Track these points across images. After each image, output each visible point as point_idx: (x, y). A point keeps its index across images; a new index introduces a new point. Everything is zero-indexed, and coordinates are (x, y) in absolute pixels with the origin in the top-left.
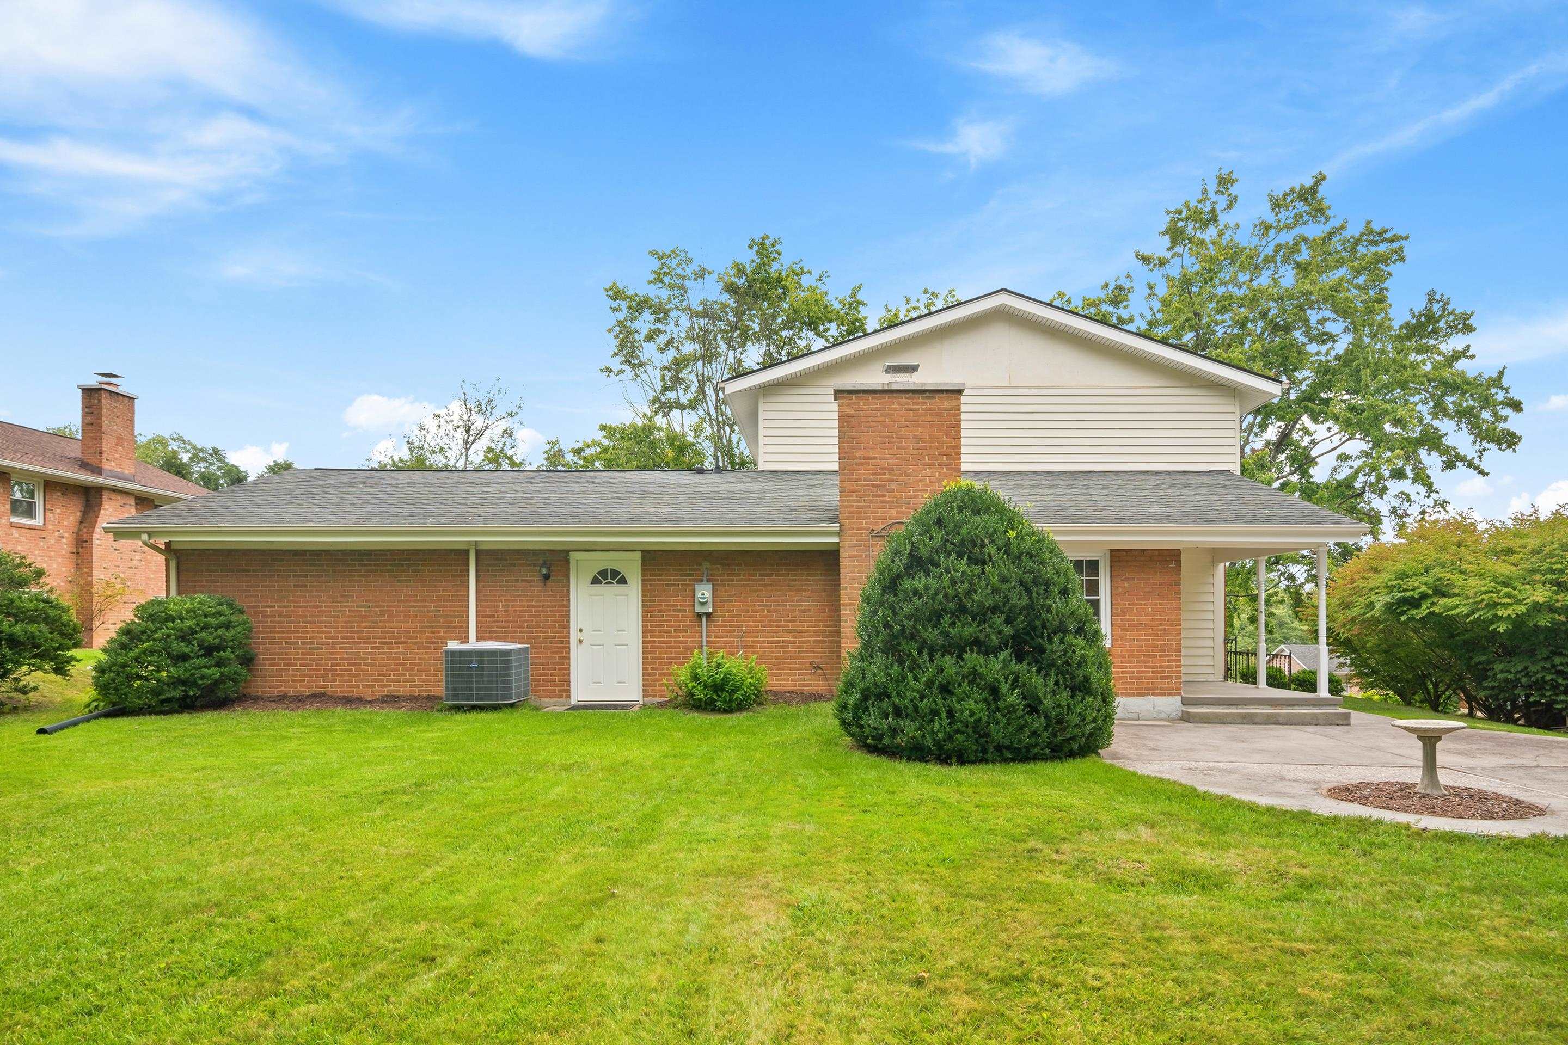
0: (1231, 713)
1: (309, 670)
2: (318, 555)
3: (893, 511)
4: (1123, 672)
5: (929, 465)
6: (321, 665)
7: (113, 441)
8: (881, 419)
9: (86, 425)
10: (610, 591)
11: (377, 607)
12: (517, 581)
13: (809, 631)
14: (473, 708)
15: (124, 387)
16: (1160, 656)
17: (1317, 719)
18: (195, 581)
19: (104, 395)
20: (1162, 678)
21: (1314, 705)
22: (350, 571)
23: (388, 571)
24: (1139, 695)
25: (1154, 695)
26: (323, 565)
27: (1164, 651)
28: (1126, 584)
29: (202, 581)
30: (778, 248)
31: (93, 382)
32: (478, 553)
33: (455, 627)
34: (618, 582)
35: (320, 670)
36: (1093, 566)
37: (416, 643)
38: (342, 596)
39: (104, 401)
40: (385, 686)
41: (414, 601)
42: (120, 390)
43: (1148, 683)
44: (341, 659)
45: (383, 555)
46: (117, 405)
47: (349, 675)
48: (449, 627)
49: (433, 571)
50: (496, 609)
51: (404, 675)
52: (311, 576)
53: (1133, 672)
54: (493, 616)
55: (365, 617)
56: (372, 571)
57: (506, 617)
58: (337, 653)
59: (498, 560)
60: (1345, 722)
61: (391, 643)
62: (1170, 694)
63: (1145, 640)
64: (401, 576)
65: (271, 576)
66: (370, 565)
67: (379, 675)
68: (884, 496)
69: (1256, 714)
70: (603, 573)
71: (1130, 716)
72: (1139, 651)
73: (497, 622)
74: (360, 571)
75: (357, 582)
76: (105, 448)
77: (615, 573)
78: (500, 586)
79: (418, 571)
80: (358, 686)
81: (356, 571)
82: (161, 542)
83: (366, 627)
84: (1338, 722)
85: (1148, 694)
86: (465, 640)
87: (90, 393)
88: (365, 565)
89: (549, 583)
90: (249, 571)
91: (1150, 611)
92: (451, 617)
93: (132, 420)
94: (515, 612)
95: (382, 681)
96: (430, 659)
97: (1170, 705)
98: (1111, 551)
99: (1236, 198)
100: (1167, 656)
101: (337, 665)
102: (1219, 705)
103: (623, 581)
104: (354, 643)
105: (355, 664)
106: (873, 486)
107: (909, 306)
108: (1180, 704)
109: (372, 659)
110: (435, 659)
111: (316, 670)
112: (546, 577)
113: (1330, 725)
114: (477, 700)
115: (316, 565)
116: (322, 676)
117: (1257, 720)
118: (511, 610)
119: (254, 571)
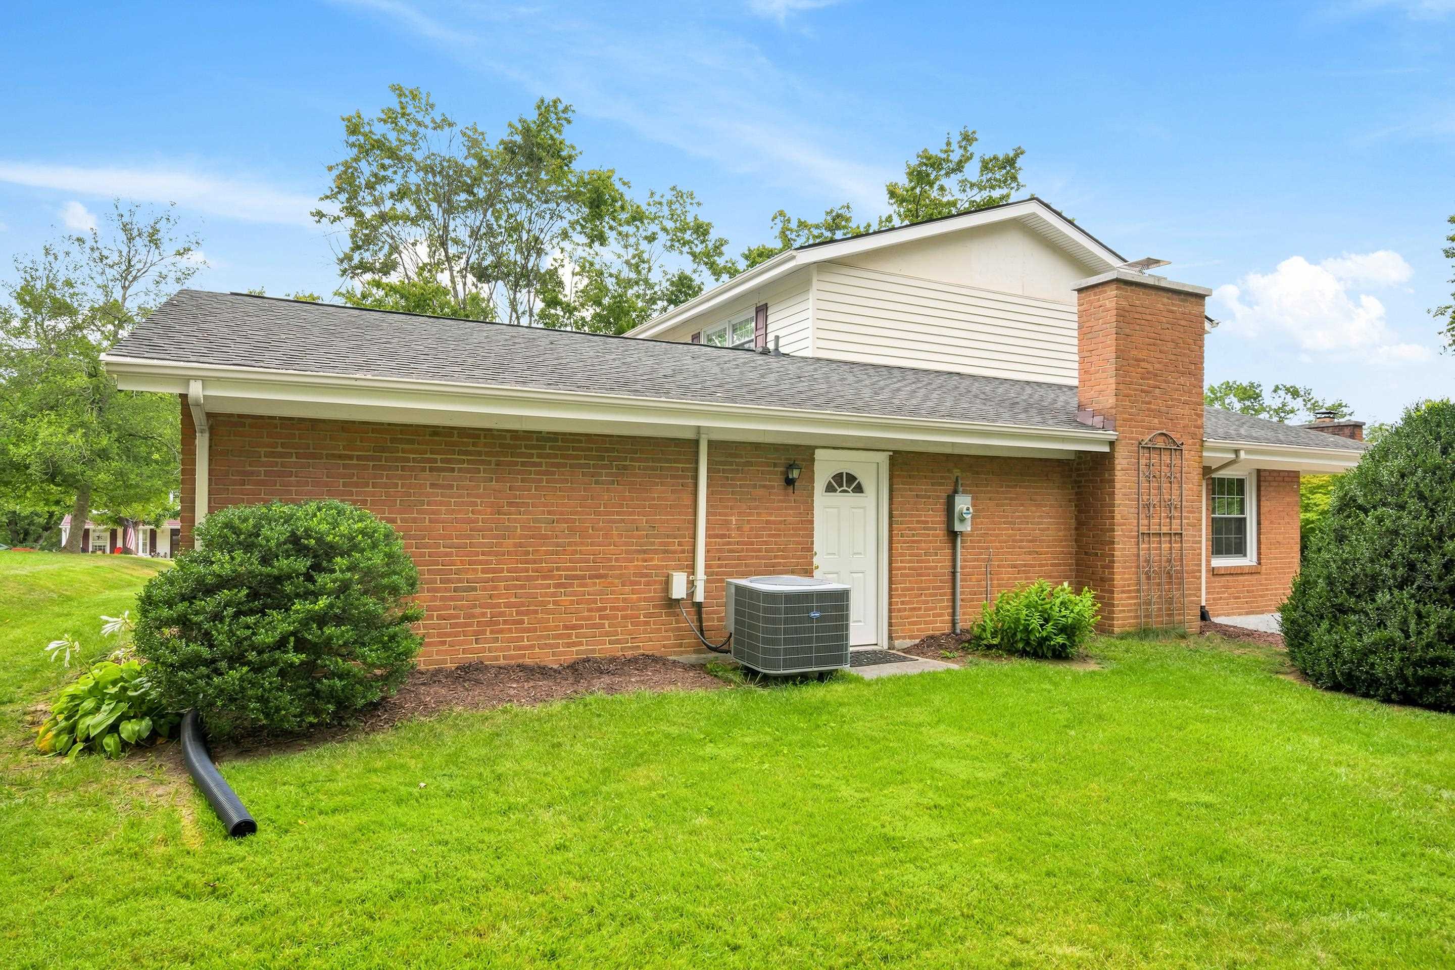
1: (453, 626)
2: (469, 436)
4: (1266, 590)
6: (473, 616)
10: (845, 500)
11: (566, 521)
12: (755, 486)
13: (1047, 553)
14: (786, 679)
16: (1288, 573)
18: (245, 473)
22: (523, 464)
23: (580, 466)
26: (479, 453)
27: (1290, 568)
28: (1269, 504)
29: (258, 474)
30: (569, 115)
32: (711, 443)
33: (675, 552)
34: (854, 491)
35: (471, 625)
37: (620, 576)
38: (511, 504)
40: (574, 644)
41: (618, 513)
44: (507, 605)
45: (573, 441)
47: (518, 630)
48: (666, 551)
49: (645, 468)
51: (602, 626)
52: (460, 470)
53: (1272, 590)
54: (723, 536)
55: (545, 537)
56: (558, 465)
57: (741, 536)
58: (499, 596)
59: (731, 455)
61: (583, 577)
63: (1279, 558)
64: (601, 475)
65: (390, 468)
66: (556, 456)
67: (566, 627)
70: (838, 478)
72: (1275, 569)
73: (729, 543)
74: (540, 465)
75: (534, 481)
77: (851, 478)
78: (733, 493)
79: (625, 468)
80: (532, 647)
81: (535, 464)
83: (547, 553)
88: (548, 456)
89: (791, 490)
90: (350, 458)
92: (668, 536)
94: (751, 529)
95: (569, 636)
96: (639, 600)
98: (1259, 470)
101: (501, 614)
103: (859, 489)
104: (529, 579)
105: (527, 613)
107: (651, 200)
109: (555, 603)
110: (645, 599)
111: (466, 625)
112: (790, 483)
114: (785, 667)
115: (466, 453)
116: (476, 633)
118: (747, 527)
119: (359, 458)
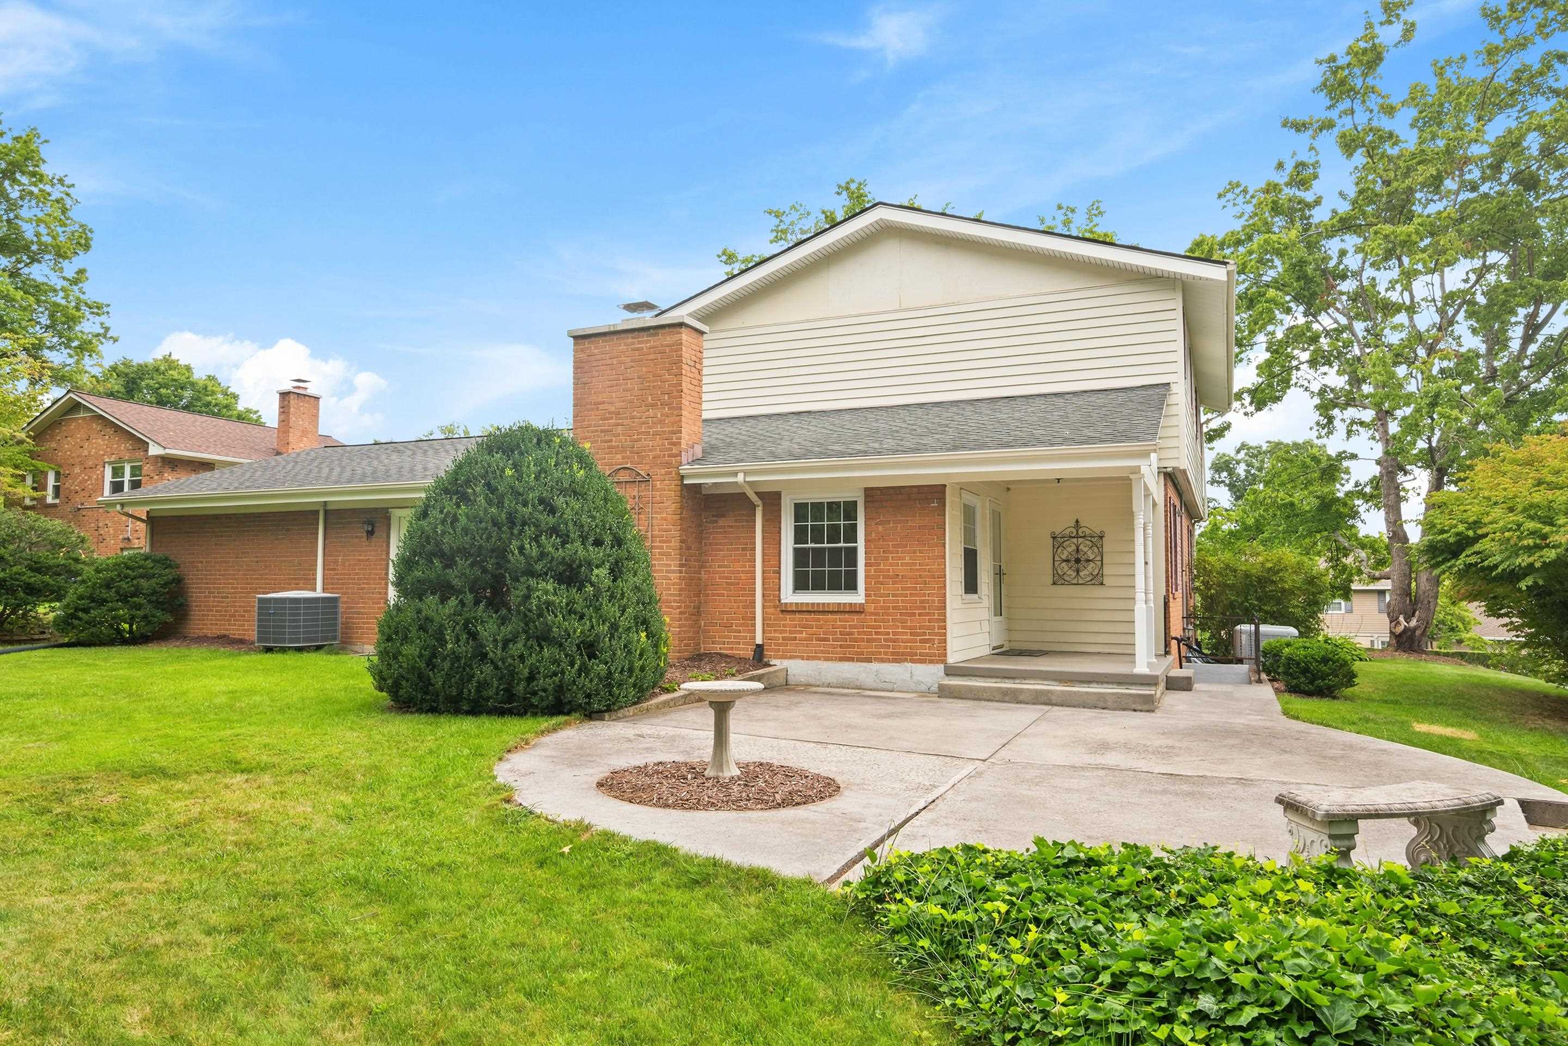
0: (990, 688)
2: (230, 518)
3: (619, 456)
4: (877, 633)
5: (652, 405)
7: (298, 434)
8: (609, 362)
9: (281, 421)
11: (263, 561)
12: (351, 537)
15: (312, 390)
16: (920, 615)
17: (1106, 701)
18: (161, 542)
19: (292, 396)
20: (922, 641)
21: (1119, 684)
23: (270, 531)
24: (895, 661)
25: (913, 661)
26: (232, 527)
27: (925, 608)
28: (880, 528)
29: (165, 542)
31: (288, 386)
32: (326, 512)
33: (310, 580)
36: (850, 509)
39: (292, 402)
41: (285, 557)
42: (309, 392)
43: (906, 647)
45: (268, 516)
46: (305, 405)
49: (298, 530)
50: (336, 562)
53: (888, 634)
54: (334, 569)
56: (261, 531)
57: (344, 570)
59: (340, 518)
60: (1146, 707)
62: (931, 662)
63: (901, 595)
64: (278, 535)
68: (611, 441)
69: (1021, 690)
71: (881, 685)
72: (894, 608)
73: (337, 574)
74: (254, 531)
76: (291, 439)
78: (341, 542)
79: (289, 530)
81: (251, 531)
82: (142, 512)
84: (1134, 706)
85: (906, 660)
86: (314, 590)
87: (284, 395)
88: (257, 526)
89: (374, 539)
91: (907, 560)
93: (316, 416)
94: (349, 566)
97: (930, 674)
98: (866, 489)
99: (1413, 25)
100: (928, 614)
102: (991, 677)
106: (602, 431)
108: (942, 673)
111: (225, 616)
112: (370, 533)
113: (1124, 710)
115: (228, 527)
117: (1021, 698)
118: (347, 564)
